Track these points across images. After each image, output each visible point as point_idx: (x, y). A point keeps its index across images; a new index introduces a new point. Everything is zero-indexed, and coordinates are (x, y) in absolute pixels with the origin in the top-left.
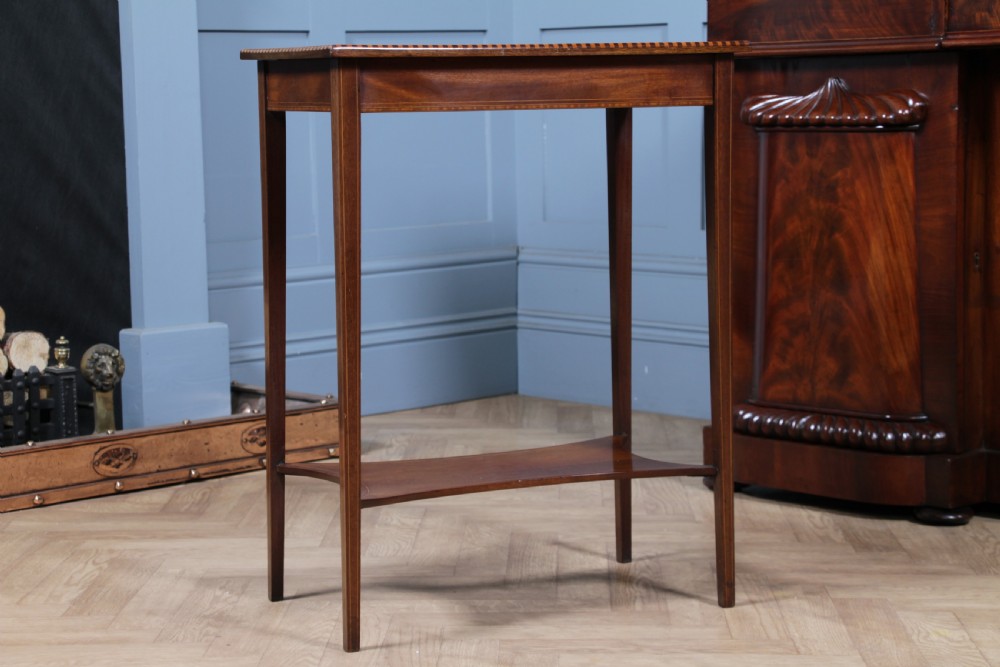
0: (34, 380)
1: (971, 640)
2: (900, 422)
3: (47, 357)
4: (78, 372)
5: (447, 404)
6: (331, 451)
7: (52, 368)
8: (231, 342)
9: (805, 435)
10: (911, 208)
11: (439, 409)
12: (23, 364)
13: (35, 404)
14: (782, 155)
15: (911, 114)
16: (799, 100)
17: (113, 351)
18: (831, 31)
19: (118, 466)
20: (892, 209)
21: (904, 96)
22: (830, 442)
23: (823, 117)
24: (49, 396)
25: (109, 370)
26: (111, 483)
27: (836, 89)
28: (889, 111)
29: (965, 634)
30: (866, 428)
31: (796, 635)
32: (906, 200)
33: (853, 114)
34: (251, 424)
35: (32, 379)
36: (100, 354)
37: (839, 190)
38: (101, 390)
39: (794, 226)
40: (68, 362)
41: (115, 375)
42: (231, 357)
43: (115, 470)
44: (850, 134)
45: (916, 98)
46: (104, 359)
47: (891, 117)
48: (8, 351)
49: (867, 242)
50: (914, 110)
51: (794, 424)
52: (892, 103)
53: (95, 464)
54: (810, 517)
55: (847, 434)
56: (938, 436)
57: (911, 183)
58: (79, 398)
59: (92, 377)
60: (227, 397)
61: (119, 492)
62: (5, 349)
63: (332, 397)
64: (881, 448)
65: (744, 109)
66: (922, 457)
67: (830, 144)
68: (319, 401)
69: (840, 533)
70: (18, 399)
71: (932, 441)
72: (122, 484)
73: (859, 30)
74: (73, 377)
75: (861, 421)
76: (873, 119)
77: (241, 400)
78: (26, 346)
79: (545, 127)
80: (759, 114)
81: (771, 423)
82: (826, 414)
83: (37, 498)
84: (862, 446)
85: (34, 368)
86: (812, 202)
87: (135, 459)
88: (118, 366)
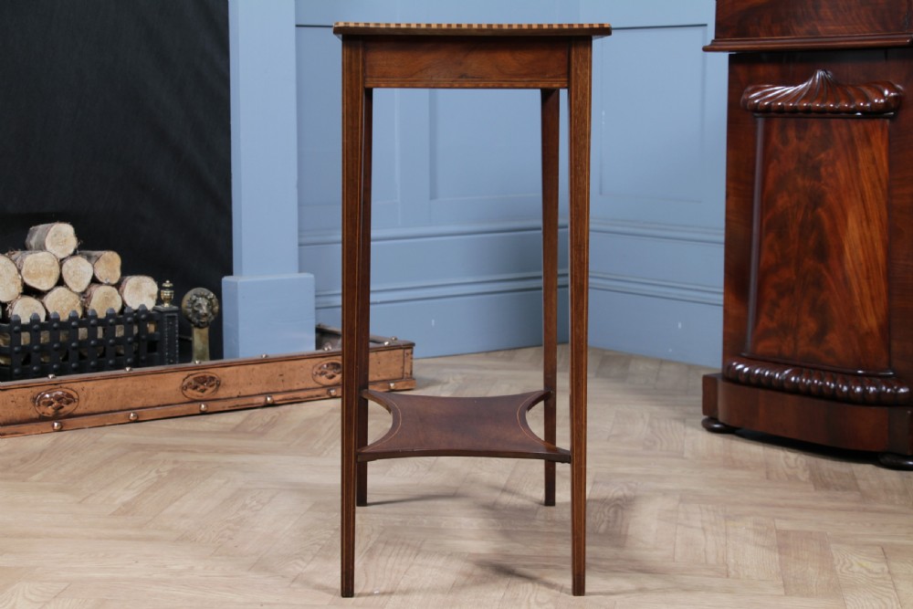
0: (143, 316)
1: (889, 572)
2: (871, 377)
3: (156, 297)
4: (179, 311)
5: (510, 349)
6: (392, 385)
7: (160, 307)
8: (316, 291)
9: (786, 385)
10: (885, 187)
11: (501, 354)
12: (134, 304)
13: (143, 337)
14: (775, 139)
15: (886, 103)
16: (790, 90)
17: (209, 294)
18: (819, 28)
19: (203, 391)
20: (867, 187)
21: (880, 87)
22: (807, 393)
23: (810, 104)
24: (156, 330)
25: (204, 310)
26: (196, 405)
27: (822, 79)
28: (866, 99)
29: (886, 567)
30: (838, 381)
31: (732, 561)
32: (880, 180)
33: (836, 102)
34: (322, 359)
35: (141, 317)
36: (197, 296)
37: (822, 170)
38: (198, 326)
39: (782, 201)
40: (172, 302)
41: (210, 314)
42: (316, 303)
43: (200, 394)
44: (832, 120)
45: (892, 88)
46: (201, 300)
47: (868, 105)
48: (123, 291)
49: (845, 217)
50: (889, 100)
51: (777, 375)
52: (869, 92)
53: (184, 388)
54: (787, 457)
55: (821, 386)
56: (902, 390)
57: (885, 165)
58: (180, 333)
59: (190, 316)
60: (312, 337)
61: (203, 413)
62: (121, 289)
63: (396, 339)
64: (849, 399)
65: (744, 97)
66: (886, 408)
67: (815, 128)
68: (383, 342)
69: (808, 472)
70: (128, 332)
71: (896, 394)
72: (207, 406)
73: (843, 27)
74: (176, 314)
75: (834, 375)
76: (852, 107)
77: (325, 339)
78: (138, 287)
79: (603, 113)
80: (756, 101)
81: (759, 374)
82: (806, 367)
83: (132, 415)
84: (834, 397)
85: (143, 306)
86: (799, 181)
87: (218, 385)
88: (213, 307)
